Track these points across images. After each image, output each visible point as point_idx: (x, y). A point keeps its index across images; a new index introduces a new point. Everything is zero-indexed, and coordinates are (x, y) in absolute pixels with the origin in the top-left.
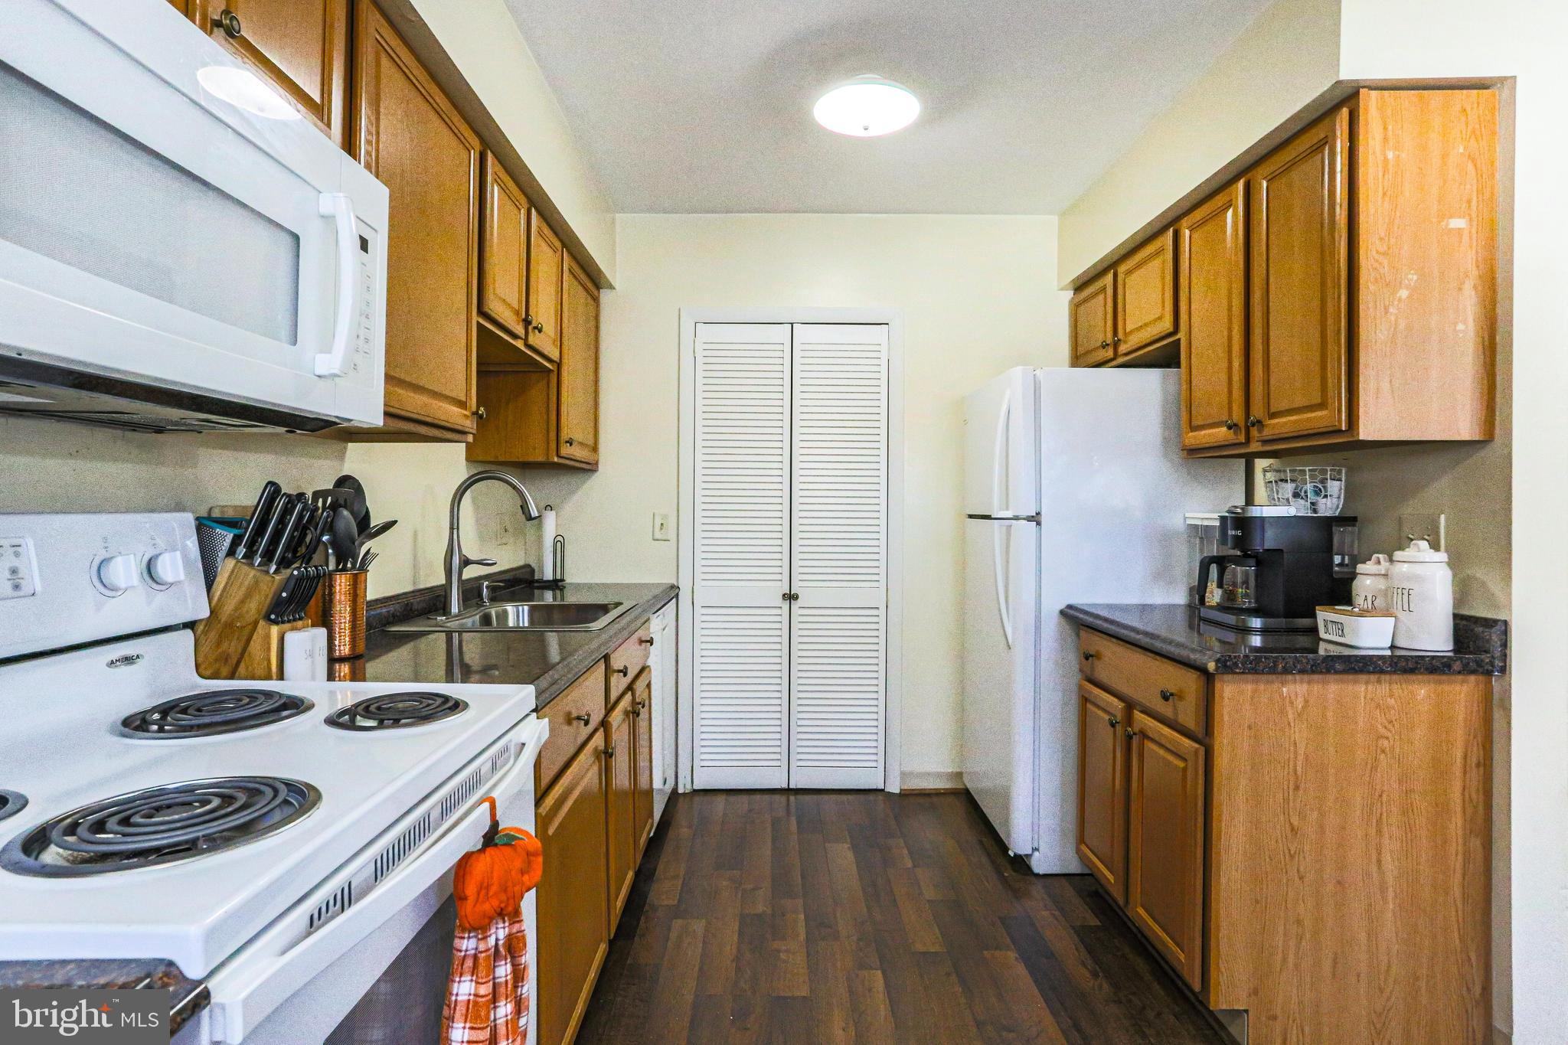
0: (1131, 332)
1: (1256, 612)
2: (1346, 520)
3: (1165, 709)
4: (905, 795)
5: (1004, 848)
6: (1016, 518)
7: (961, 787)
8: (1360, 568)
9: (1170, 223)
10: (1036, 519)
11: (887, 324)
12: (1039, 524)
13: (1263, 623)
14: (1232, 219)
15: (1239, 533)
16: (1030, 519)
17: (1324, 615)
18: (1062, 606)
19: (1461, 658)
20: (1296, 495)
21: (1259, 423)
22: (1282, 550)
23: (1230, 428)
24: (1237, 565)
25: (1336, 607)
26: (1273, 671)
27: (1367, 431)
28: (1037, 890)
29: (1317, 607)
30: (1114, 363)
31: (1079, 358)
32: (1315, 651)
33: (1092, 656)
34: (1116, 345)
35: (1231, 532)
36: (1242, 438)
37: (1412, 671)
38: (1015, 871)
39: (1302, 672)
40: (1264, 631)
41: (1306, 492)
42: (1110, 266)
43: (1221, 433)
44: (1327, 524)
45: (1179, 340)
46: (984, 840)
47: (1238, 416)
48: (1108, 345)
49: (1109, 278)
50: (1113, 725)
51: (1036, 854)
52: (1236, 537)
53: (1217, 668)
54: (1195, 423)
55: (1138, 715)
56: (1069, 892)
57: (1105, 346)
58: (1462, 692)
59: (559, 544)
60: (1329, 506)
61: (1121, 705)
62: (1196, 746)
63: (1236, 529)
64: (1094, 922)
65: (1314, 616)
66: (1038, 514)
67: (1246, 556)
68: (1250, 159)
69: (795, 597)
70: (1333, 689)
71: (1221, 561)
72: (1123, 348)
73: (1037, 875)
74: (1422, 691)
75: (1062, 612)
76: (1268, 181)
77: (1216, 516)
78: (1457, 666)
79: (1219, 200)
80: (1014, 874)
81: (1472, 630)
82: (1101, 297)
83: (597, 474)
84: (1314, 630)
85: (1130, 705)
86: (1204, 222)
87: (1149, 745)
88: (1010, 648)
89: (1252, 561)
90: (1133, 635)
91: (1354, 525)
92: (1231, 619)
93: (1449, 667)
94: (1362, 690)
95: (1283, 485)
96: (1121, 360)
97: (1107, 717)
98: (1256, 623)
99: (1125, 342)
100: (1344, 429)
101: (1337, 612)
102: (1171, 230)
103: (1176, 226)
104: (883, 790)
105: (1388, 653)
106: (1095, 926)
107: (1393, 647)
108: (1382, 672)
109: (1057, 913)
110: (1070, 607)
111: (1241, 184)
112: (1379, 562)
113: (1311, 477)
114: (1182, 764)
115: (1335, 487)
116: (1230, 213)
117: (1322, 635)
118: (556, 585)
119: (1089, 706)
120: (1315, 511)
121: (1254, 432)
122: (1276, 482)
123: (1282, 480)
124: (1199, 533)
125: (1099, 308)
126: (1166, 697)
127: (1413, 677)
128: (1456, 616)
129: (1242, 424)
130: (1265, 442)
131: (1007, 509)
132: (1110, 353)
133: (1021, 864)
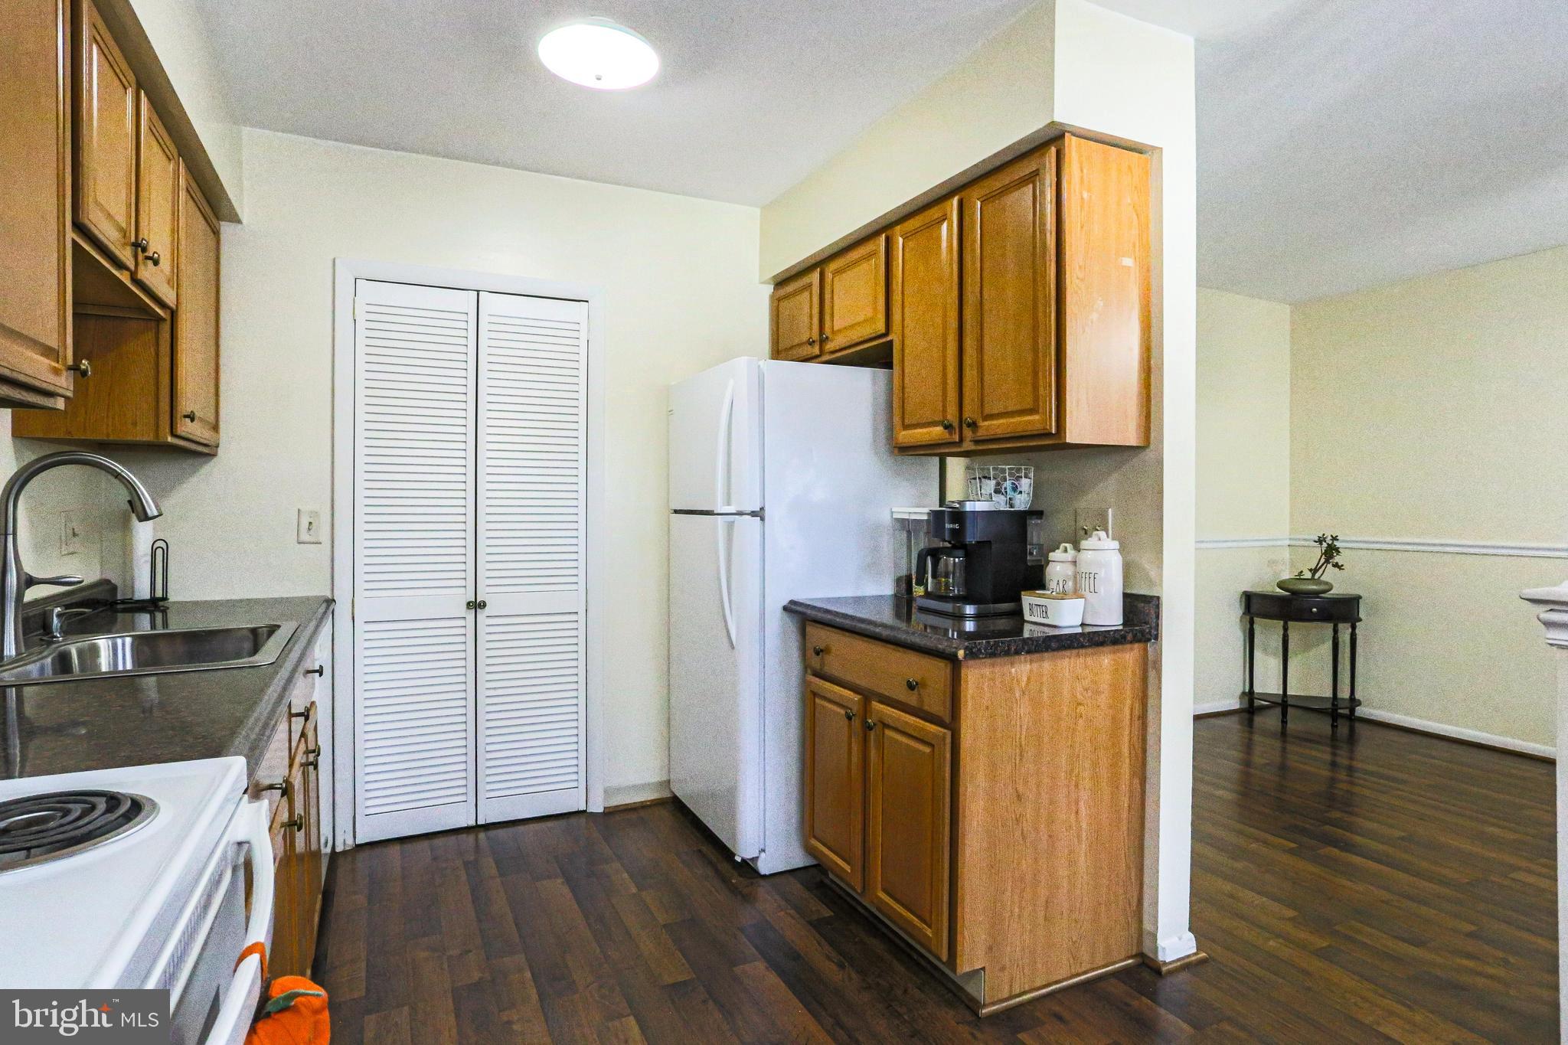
0: (839, 331)
1: (967, 599)
2: (1036, 513)
3: (912, 699)
4: (610, 813)
5: (727, 854)
6: (740, 514)
7: (669, 796)
8: (1052, 556)
9: (883, 229)
10: (759, 514)
11: (587, 301)
12: (762, 519)
13: (978, 609)
14: (947, 233)
15: (957, 526)
16: (753, 514)
17: (1028, 600)
18: (785, 602)
19: (1132, 631)
20: (997, 491)
21: (973, 425)
22: (990, 542)
23: (946, 427)
24: (949, 556)
25: (1037, 592)
26: (1007, 653)
27: (1073, 436)
28: (763, 891)
29: (1023, 593)
30: (820, 359)
31: (779, 352)
32: (1020, 631)
33: (822, 651)
34: (823, 341)
35: (948, 526)
36: (956, 438)
37: (1102, 644)
38: (741, 876)
39: (1029, 652)
40: (977, 617)
41: (1005, 489)
42: (819, 264)
43: (937, 431)
44: (1021, 519)
45: (891, 342)
46: (704, 849)
47: (952, 415)
48: (814, 342)
49: (815, 277)
50: (849, 718)
51: (763, 855)
52: (953, 530)
53: (966, 656)
54: (907, 422)
55: (877, 706)
56: (795, 887)
57: (811, 343)
58: (1130, 655)
59: (159, 552)
60: (1022, 502)
61: (857, 698)
62: (946, 731)
63: (953, 522)
64: (827, 913)
65: (1018, 600)
66: (762, 509)
67: (954, 547)
68: (964, 180)
69: (483, 605)
70: (1047, 665)
71: (935, 553)
72: (830, 346)
73: (765, 876)
74: (1106, 659)
75: (785, 608)
76: (981, 202)
77: (926, 510)
78: (1129, 637)
79: (934, 213)
80: (741, 879)
81: (1136, 606)
82: (806, 294)
83: (215, 459)
84: (1018, 613)
85: (867, 696)
86: (916, 232)
87: (889, 733)
88: (733, 648)
89: (961, 552)
90: (871, 628)
91: (1041, 519)
92: (948, 607)
93: (1124, 637)
94: (1067, 666)
95: (988, 481)
96: (827, 357)
97: (842, 712)
98: (969, 610)
99: (832, 341)
100: (1053, 432)
101: (1040, 596)
102: (884, 235)
103: (889, 232)
104: (585, 811)
105: (1079, 630)
106: (829, 917)
107: (1083, 625)
108: (1083, 647)
109: (792, 912)
110: (792, 602)
111: (955, 201)
112: (1066, 551)
113: (1011, 475)
114: (927, 750)
115: (1025, 484)
116: (945, 226)
117: (1027, 617)
118: (155, 605)
119: (817, 700)
120: (1011, 506)
121: (968, 433)
122: (979, 478)
123: (985, 477)
124: (907, 527)
125: (804, 306)
126: (911, 686)
127: (1101, 649)
128: (1126, 596)
129: (956, 424)
130: (977, 442)
131: (729, 504)
132: (816, 350)
133: (748, 868)
